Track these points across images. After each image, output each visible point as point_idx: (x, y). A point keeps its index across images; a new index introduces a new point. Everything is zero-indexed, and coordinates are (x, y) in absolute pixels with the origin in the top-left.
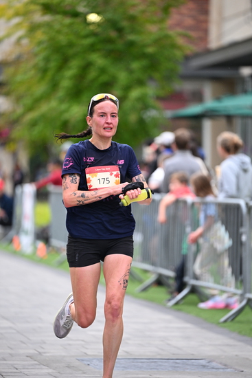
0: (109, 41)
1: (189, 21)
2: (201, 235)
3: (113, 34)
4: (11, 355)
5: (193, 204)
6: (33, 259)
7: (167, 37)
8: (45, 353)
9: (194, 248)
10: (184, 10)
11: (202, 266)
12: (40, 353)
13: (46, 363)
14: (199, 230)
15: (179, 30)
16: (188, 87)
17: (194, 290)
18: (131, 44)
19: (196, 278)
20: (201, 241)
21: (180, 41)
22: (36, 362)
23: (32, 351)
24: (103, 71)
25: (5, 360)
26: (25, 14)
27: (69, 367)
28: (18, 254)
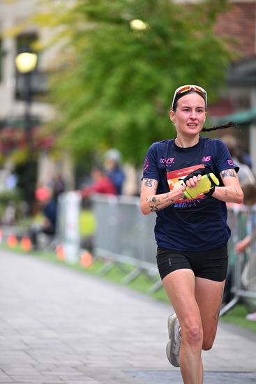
0: (154, 48)
1: (235, 27)
2: (249, 245)
3: (157, 41)
4: (57, 366)
5: (240, 213)
6: (78, 269)
7: (213, 43)
8: (90, 364)
9: (241, 258)
10: (230, 15)
11: (250, 276)
12: (85, 365)
13: (92, 374)
14: (247, 240)
15: (225, 36)
16: (234, 94)
17: (242, 301)
18: (176, 51)
19: (244, 288)
20: (249, 251)
21: (226, 47)
22: (81, 374)
23: (76, 363)
24: (147, 78)
25: (49, 370)
26: (69, 21)
27: (114, 379)
28: (62, 264)
